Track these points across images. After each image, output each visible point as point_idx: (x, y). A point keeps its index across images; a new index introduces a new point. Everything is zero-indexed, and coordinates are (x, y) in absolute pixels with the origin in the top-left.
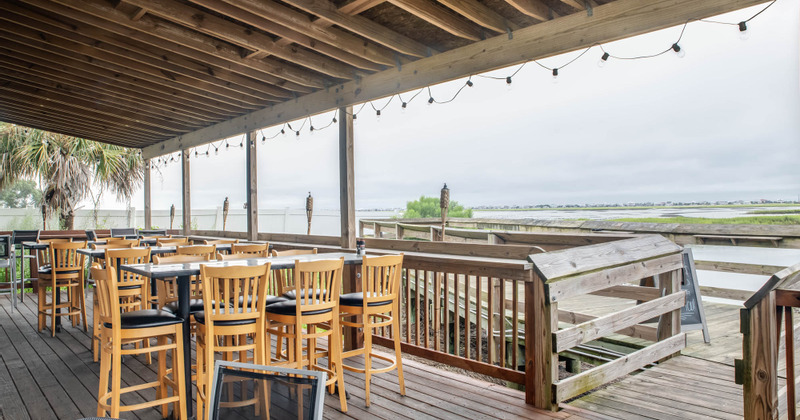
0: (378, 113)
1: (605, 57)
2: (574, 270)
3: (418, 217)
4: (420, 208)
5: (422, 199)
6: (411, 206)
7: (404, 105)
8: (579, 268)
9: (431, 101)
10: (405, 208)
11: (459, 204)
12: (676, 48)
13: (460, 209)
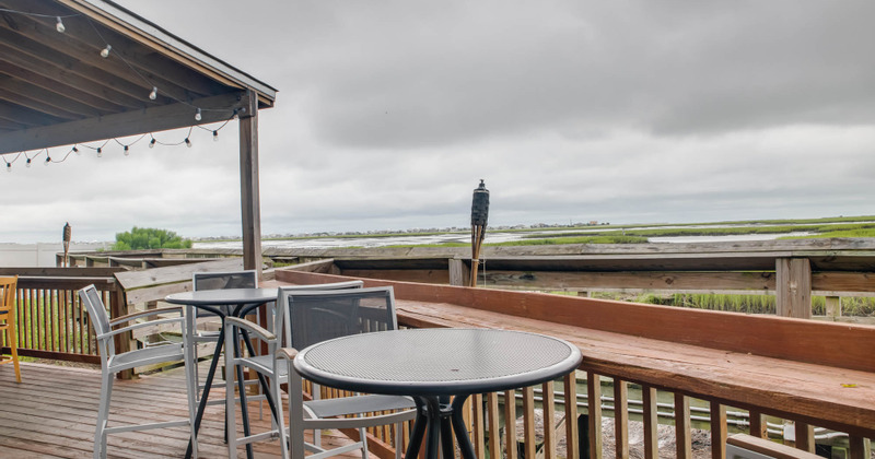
0: (9, 165)
1: (153, 141)
2: (152, 283)
3: (128, 249)
4: (131, 240)
5: (135, 230)
6: (120, 238)
7: (29, 161)
8: (158, 282)
9: (48, 159)
10: (114, 239)
11: (178, 234)
12: (187, 141)
13: (178, 239)
